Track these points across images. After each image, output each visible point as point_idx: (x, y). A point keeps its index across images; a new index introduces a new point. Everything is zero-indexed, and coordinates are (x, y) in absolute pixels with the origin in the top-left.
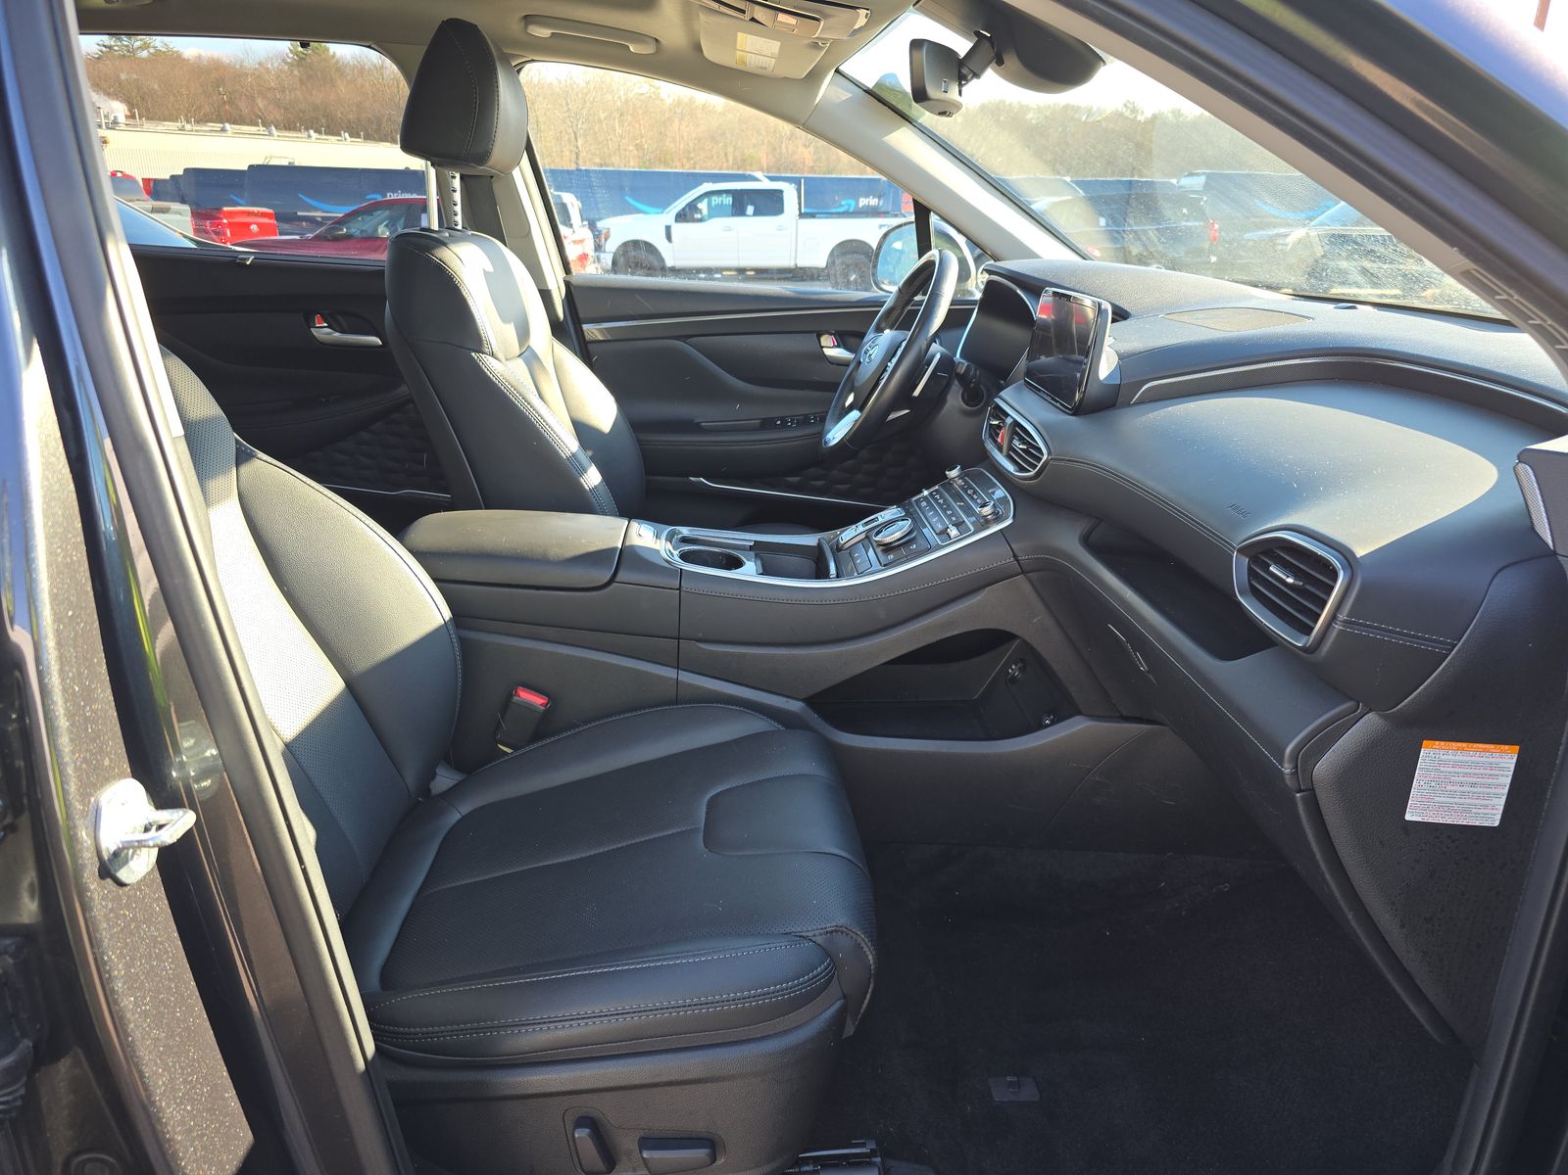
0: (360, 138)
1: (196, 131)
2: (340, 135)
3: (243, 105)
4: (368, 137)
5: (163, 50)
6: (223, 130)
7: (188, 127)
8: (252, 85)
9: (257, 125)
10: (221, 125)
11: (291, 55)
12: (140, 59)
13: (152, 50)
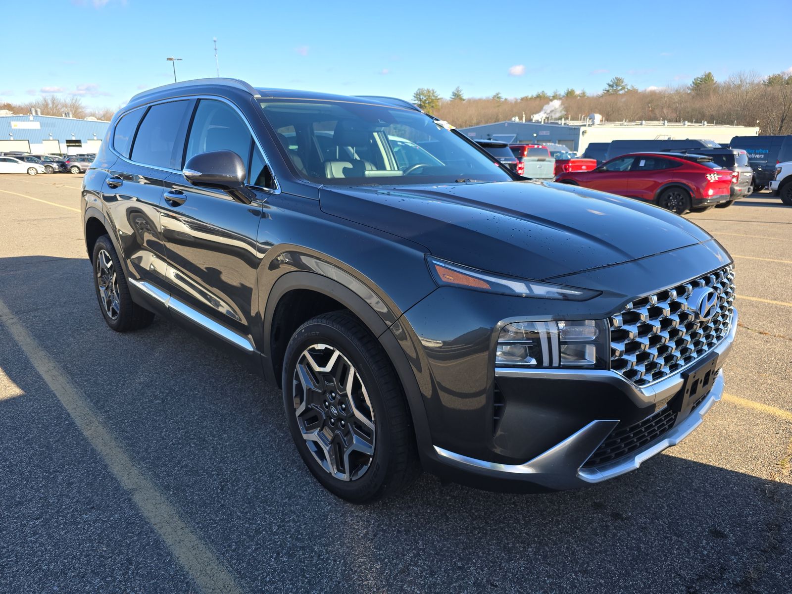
0: (713, 123)
1: (628, 125)
2: (701, 123)
3: (657, 112)
4: (717, 123)
5: (631, 89)
6: (641, 124)
7: (625, 124)
8: (666, 102)
9: (659, 120)
10: (640, 122)
11: (693, 85)
12: (620, 94)
13: (626, 90)
